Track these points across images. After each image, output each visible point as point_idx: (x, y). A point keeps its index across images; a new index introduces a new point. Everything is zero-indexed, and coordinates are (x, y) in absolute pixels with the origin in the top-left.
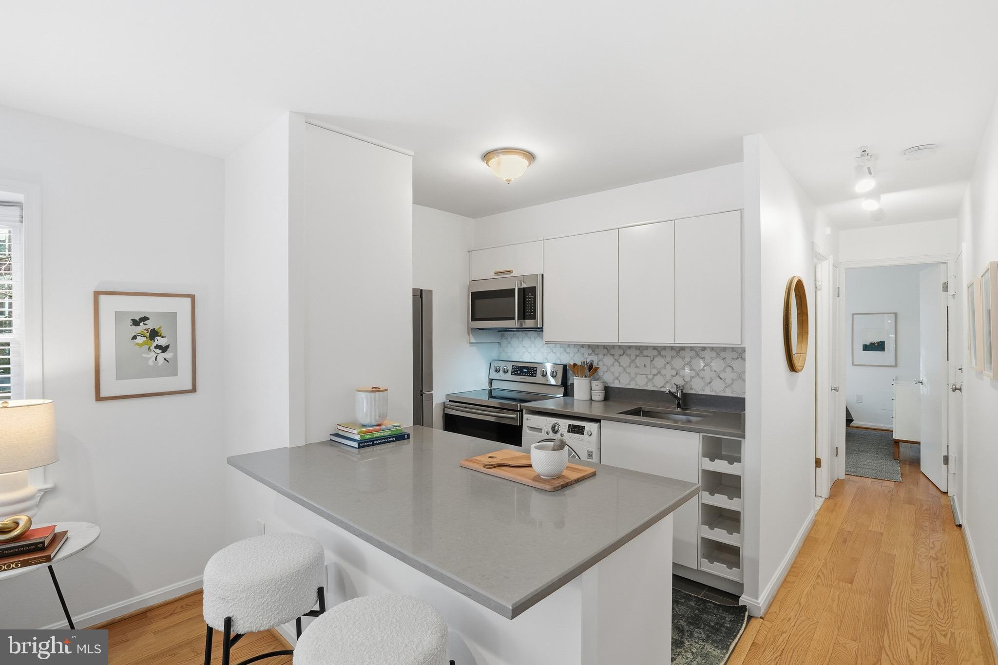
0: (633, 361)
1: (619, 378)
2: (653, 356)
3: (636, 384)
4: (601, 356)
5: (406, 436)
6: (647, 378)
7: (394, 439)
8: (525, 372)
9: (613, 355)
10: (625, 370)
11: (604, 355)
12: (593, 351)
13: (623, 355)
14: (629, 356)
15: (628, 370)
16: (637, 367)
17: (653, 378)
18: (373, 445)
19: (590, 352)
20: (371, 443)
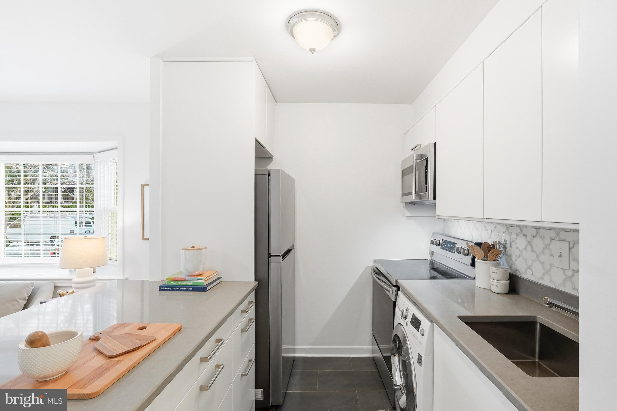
0: (547, 246)
1: (532, 268)
2: (573, 241)
3: (551, 281)
4: (514, 236)
5: (203, 289)
6: (565, 275)
7: (191, 289)
8: (449, 247)
9: (525, 235)
10: (538, 257)
11: (517, 235)
12: (507, 229)
13: (536, 236)
14: (543, 238)
15: (542, 258)
16: (552, 255)
17: (573, 276)
18: (172, 290)
19: (504, 230)
20: (170, 289)
